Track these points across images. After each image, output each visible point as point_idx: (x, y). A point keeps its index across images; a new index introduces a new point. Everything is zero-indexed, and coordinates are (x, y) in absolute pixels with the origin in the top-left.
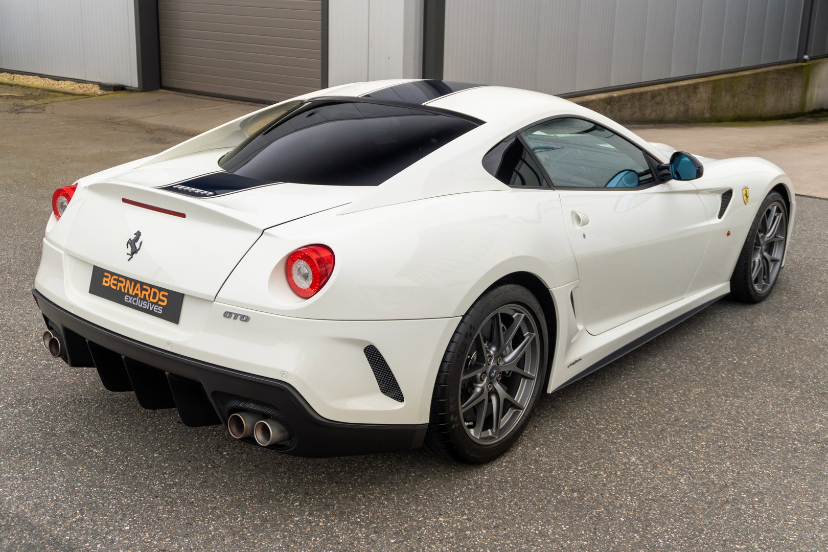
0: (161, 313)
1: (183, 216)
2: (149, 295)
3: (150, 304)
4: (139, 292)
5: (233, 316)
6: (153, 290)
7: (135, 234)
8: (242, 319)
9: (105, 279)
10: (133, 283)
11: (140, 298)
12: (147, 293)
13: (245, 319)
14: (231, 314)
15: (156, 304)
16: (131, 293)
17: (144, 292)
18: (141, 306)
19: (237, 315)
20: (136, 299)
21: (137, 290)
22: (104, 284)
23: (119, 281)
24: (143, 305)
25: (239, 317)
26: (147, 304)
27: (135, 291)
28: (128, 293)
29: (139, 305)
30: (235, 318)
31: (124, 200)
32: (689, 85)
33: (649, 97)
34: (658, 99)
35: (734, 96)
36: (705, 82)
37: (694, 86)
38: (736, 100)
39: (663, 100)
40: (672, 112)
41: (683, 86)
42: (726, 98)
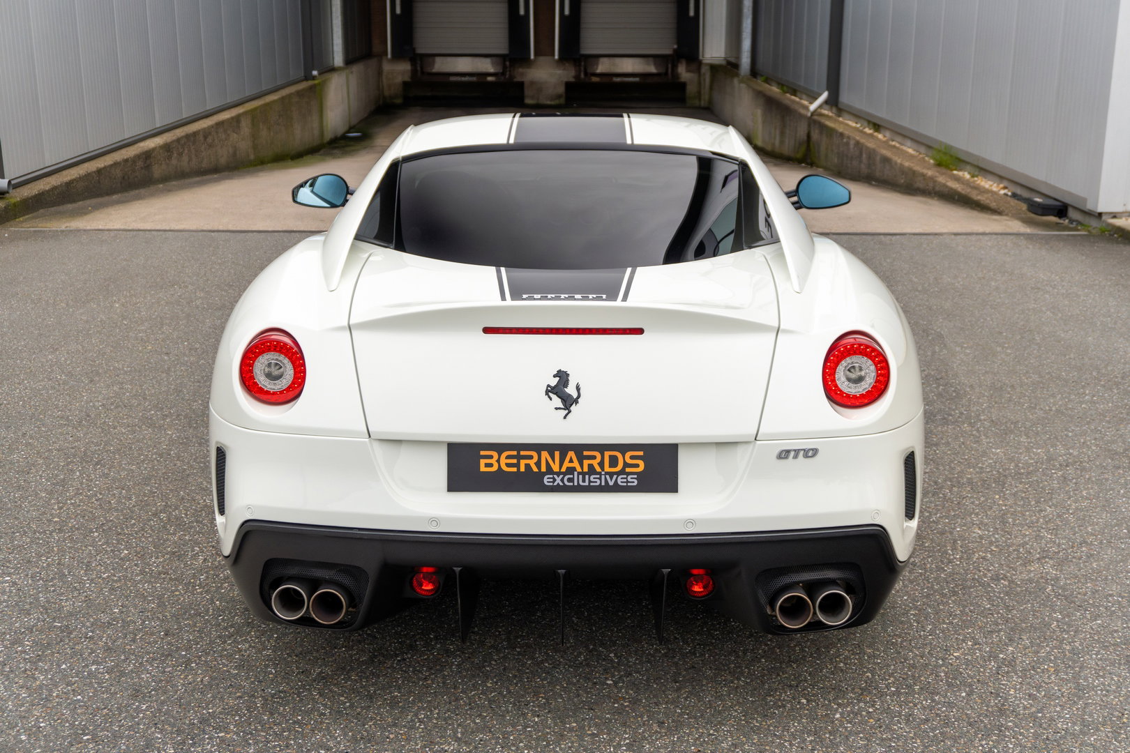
0: (635, 484)
1: (639, 331)
2: (601, 464)
3: (608, 477)
4: (576, 464)
5: (792, 454)
6: (607, 454)
7: (555, 376)
8: (806, 456)
9: (483, 462)
10: (557, 454)
11: (579, 473)
12: (595, 463)
13: (811, 453)
14: (788, 452)
15: (622, 472)
16: (556, 468)
17: (586, 463)
18: (587, 484)
19: (797, 452)
20: (572, 476)
21: (571, 461)
22: (483, 469)
23: (519, 457)
24: (590, 482)
25: (802, 453)
26: (600, 479)
27: (566, 464)
28: (549, 470)
29: (581, 483)
30: (796, 457)
31: (487, 330)
32: (232, 118)
33: (202, 138)
34: (209, 140)
35: (269, 129)
36: (245, 113)
37: (237, 119)
38: (272, 134)
39: (214, 140)
40: (223, 155)
41: (228, 119)
42: (264, 133)
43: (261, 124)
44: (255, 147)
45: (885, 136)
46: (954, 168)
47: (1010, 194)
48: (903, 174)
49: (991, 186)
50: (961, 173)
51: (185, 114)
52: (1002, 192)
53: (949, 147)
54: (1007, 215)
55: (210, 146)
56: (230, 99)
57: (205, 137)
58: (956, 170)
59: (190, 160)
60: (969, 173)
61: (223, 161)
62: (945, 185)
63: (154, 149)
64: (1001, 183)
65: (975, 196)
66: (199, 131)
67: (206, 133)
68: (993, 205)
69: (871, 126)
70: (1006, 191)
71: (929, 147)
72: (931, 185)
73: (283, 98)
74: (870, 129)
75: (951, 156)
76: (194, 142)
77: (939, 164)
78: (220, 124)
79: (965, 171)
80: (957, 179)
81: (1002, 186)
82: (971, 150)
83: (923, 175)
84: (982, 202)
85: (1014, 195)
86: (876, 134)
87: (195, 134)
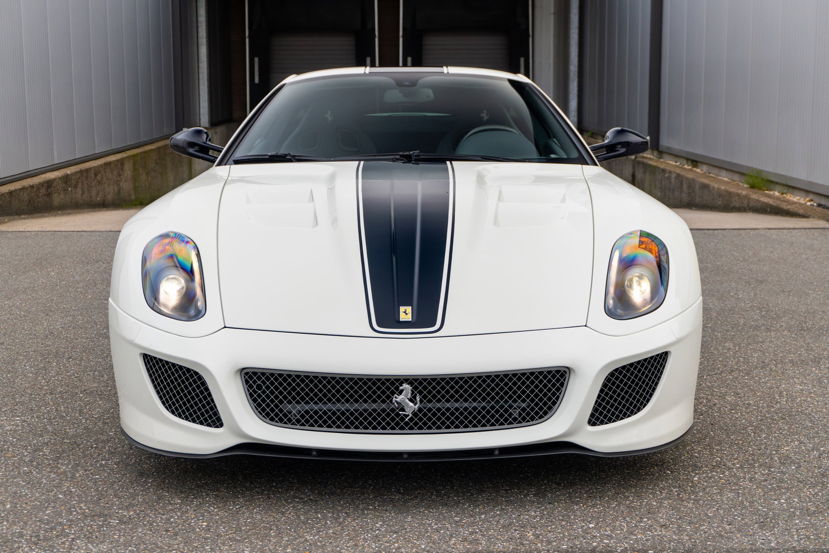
32: (118, 161)
33: (93, 176)
34: (99, 177)
35: (147, 174)
36: (128, 157)
37: (121, 162)
38: (150, 179)
39: (102, 178)
40: (110, 192)
41: (114, 161)
42: (143, 177)
43: (141, 169)
44: (135, 189)
45: (702, 171)
46: (765, 189)
47: (815, 204)
48: (720, 197)
49: (799, 200)
50: (771, 193)
51: (78, 155)
52: (809, 204)
53: (760, 172)
54: (814, 218)
55: (100, 183)
56: (115, 146)
57: (96, 175)
58: (767, 190)
59: (83, 193)
60: (778, 192)
61: (109, 197)
62: (758, 201)
63: (54, 180)
64: (807, 197)
65: (785, 206)
66: (91, 168)
67: (97, 171)
68: (801, 211)
69: (689, 162)
70: (812, 203)
71: (743, 174)
72: (746, 202)
73: (159, 148)
74: (689, 166)
75: (763, 179)
76: (87, 178)
77: (752, 187)
78: (107, 164)
79: (775, 191)
80: (769, 196)
81: (808, 199)
82: (780, 172)
83: (738, 195)
84: (791, 210)
85: (819, 205)
86: (694, 169)
87: (87, 170)
